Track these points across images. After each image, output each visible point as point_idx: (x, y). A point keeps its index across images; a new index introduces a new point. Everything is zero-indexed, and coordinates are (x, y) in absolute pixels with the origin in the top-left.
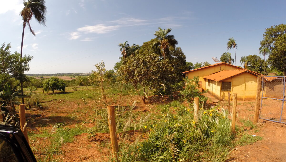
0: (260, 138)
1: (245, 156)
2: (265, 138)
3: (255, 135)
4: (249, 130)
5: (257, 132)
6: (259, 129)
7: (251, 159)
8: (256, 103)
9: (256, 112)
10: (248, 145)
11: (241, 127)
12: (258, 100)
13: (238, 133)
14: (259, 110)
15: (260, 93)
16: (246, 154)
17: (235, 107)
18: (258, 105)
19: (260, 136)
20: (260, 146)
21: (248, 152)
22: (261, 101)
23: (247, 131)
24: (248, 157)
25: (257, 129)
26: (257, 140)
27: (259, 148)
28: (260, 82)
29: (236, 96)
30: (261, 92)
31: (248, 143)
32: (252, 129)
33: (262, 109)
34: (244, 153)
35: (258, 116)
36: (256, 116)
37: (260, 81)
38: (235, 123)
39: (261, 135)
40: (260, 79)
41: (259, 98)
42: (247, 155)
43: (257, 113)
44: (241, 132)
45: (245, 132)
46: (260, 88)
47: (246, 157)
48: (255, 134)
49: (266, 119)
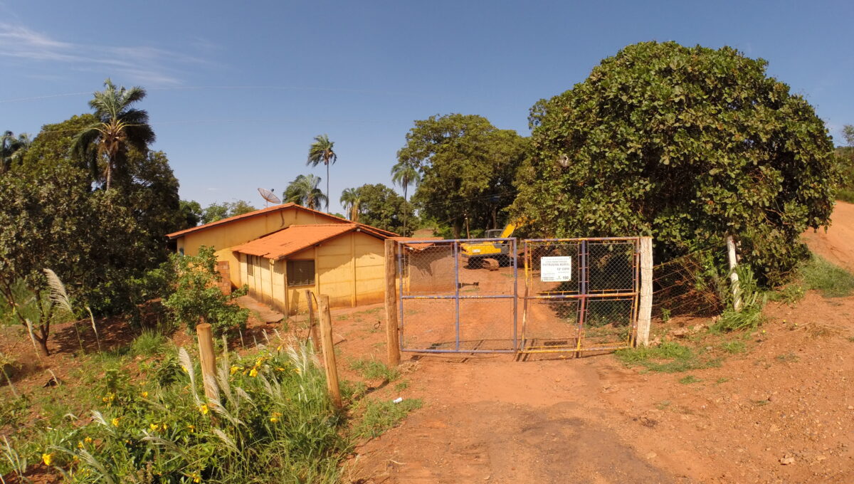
0: (416, 402)
1: (389, 465)
2: (427, 401)
3: (400, 399)
4: (381, 387)
5: (403, 387)
6: (407, 378)
7: (406, 468)
8: (387, 314)
9: (391, 336)
10: (388, 431)
11: (357, 381)
12: (390, 305)
13: (351, 403)
14: (398, 329)
15: (394, 285)
16: (390, 458)
17: (329, 334)
18: (391, 317)
19: (414, 398)
20: (420, 426)
21: (392, 450)
22: (398, 303)
23: (376, 392)
24: (398, 465)
25: (402, 382)
26: (410, 411)
27: (421, 432)
28: (393, 258)
29: (326, 303)
30: (398, 281)
31: (387, 427)
32: (387, 382)
33: (405, 328)
34: (385, 458)
35: (397, 346)
36: (393, 346)
37: (393, 255)
38: (335, 378)
39: (415, 394)
40: (392, 249)
41: (392, 299)
42: (394, 459)
43: (393, 340)
44: (357, 398)
45: (371, 396)
46: (392, 273)
47: (392, 467)
48: (399, 396)
49: (419, 350)
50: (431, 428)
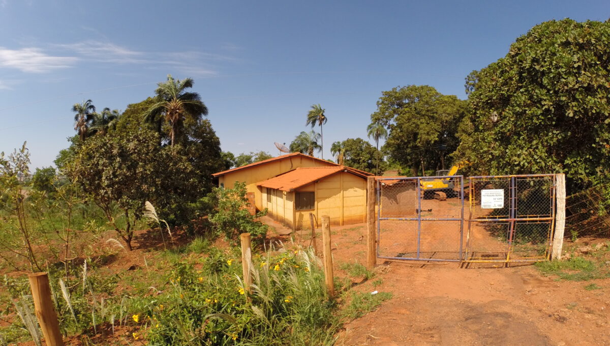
0: (387, 295)
1: (368, 338)
2: (396, 294)
3: (376, 292)
4: (362, 282)
5: (379, 284)
6: (381, 277)
7: (380, 341)
8: (368, 231)
9: (370, 246)
10: (367, 314)
11: (345, 278)
12: (371, 224)
13: (341, 293)
14: (376, 242)
15: (374, 210)
16: (368, 333)
17: (328, 243)
18: (371, 233)
19: (386, 291)
20: (390, 312)
21: (370, 328)
22: (376, 222)
23: (358, 286)
24: (374, 339)
25: (377, 279)
26: (383, 301)
27: (390, 316)
28: (373, 191)
29: (328, 221)
30: (377, 207)
31: (366, 311)
32: (366, 279)
33: (381, 241)
34: (365, 333)
35: (374, 254)
36: (371, 254)
37: (373, 188)
38: (331, 274)
39: (387, 289)
40: (373, 184)
41: (372, 220)
42: (371, 334)
43: (371, 249)
44: (346, 290)
45: (355, 288)
46: (373, 201)
47: (370, 340)
48: (375, 290)
49: (390, 257)
50: (398, 313)
